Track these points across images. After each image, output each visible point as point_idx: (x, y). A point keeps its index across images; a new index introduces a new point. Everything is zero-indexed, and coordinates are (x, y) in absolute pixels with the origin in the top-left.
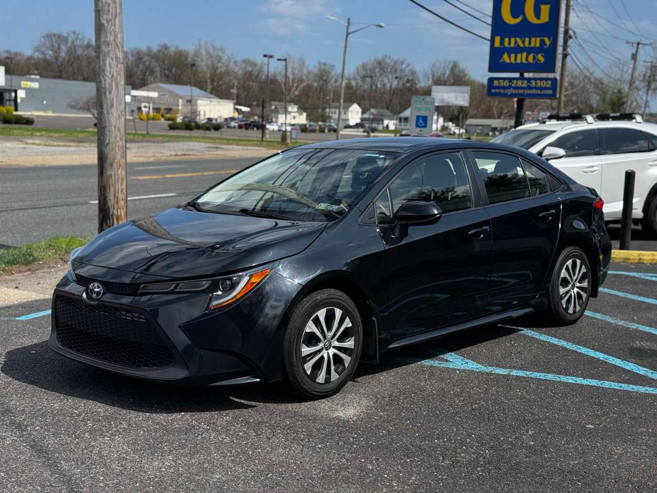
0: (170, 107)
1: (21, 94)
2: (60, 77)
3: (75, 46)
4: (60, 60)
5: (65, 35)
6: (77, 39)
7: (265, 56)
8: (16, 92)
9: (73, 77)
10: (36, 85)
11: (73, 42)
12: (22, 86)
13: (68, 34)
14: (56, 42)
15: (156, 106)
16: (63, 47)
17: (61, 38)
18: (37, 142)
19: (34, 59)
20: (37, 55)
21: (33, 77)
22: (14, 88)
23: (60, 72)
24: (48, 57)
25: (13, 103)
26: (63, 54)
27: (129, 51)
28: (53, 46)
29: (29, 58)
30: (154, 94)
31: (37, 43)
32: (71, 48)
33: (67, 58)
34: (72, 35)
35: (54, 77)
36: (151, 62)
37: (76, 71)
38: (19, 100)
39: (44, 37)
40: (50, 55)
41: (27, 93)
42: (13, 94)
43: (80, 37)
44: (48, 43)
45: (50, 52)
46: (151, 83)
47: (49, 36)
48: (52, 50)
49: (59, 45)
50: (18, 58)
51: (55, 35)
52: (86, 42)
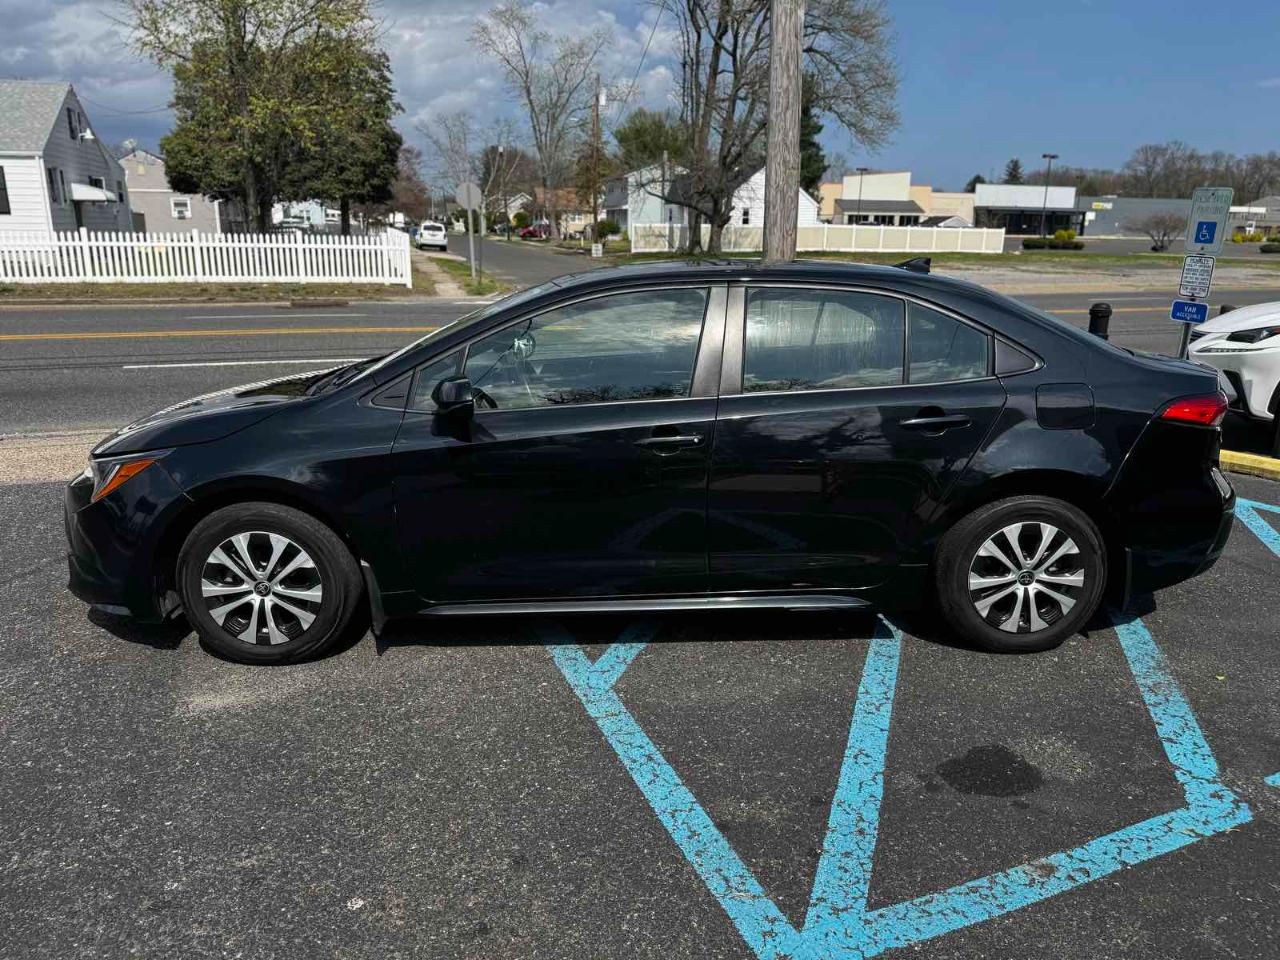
0: (1268, 224)
1: (1090, 216)
2: (1150, 195)
3: (1173, 158)
4: (1153, 176)
5: (1164, 145)
6: (1178, 149)
8: (1084, 214)
9: (1167, 195)
10: (1109, 206)
11: (1172, 154)
12: (1093, 207)
13: (1168, 145)
14: (1152, 154)
15: (1263, 224)
16: (1159, 160)
17: (1158, 151)
18: (1031, 268)
19: (1124, 176)
20: (1127, 172)
21: (1110, 197)
22: (1080, 210)
23: (1151, 189)
24: (1139, 173)
25: (1079, 227)
26: (1158, 169)
27: (1245, 159)
28: (1147, 159)
29: (1119, 176)
30: (1262, 210)
31: (1128, 159)
32: (1168, 161)
33: (1162, 173)
34: (1172, 146)
35: (1145, 196)
36: (1271, 170)
37: (1170, 187)
38: (1086, 223)
39: (1138, 151)
40: (1141, 171)
41: (1097, 216)
42: (1081, 217)
43: (1182, 147)
44: (1141, 158)
45: (1143, 168)
46: (1268, 195)
47: (1145, 150)
48: (1146, 165)
49: (1155, 159)
50: (1106, 176)
51: (1150, 148)
52: (1188, 153)
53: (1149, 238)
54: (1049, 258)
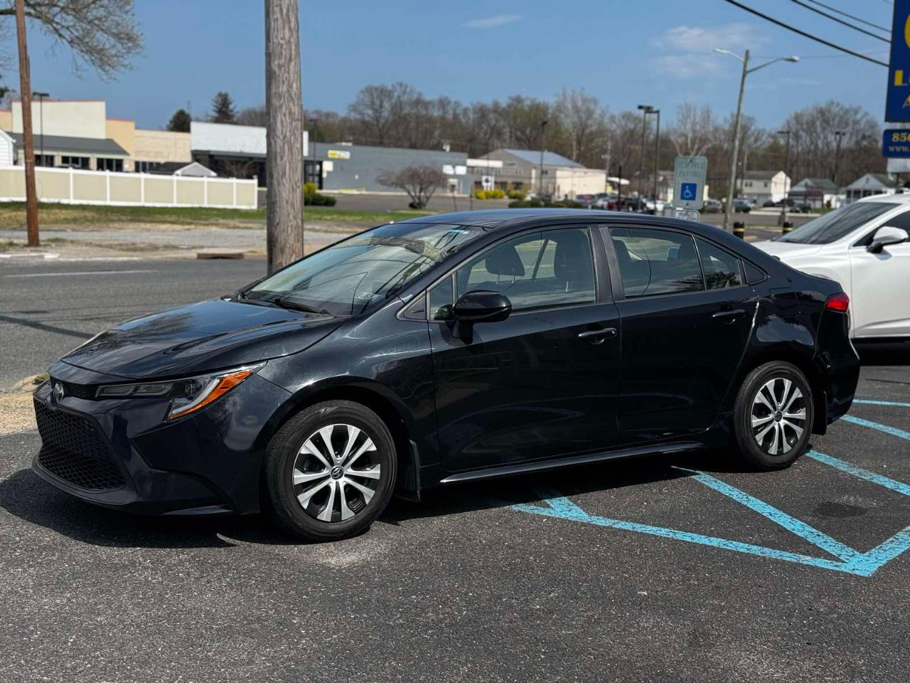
0: (519, 180)
1: (328, 166)
2: (381, 144)
3: (401, 103)
4: (382, 121)
5: (390, 88)
6: (404, 93)
7: (640, 107)
8: (321, 163)
9: (397, 144)
10: (346, 155)
11: (399, 97)
12: (330, 156)
13: (393, 86)
14: (378, 97)
15: (500, 180)
16: (387, 105)
17: (383, 93)
19: (350, 120)
20: (353, 116)
21: (344, 144)
22: (317, 159)
23: (382, 137)
24: (367, 119)
25: (316, 179)
26: (385, 114)
27: (470, 107)
28: (373, 103)
29: (344, 120)
30: (497, 164)
31: (353, 100)
32: (396, 105)
33: (391, 118)
34: (398, 89)
35: (374, 144)
36: (497, 121)
37: (401, 135)
38: (324, 175)
39: (363, 92)
40: (369, 116)
41: (335, 166)
42: (318, 167)
43: (408, 90)
44: (367, 101)
45: (370, 112)
46: (497, 148)
47: (369, 90)
48: (373, 108)
49: (382, 102)
50: (331, 120)
51: (376, 89)
52: (415, 97)
53: (405, 194)
54: (318, 216)
